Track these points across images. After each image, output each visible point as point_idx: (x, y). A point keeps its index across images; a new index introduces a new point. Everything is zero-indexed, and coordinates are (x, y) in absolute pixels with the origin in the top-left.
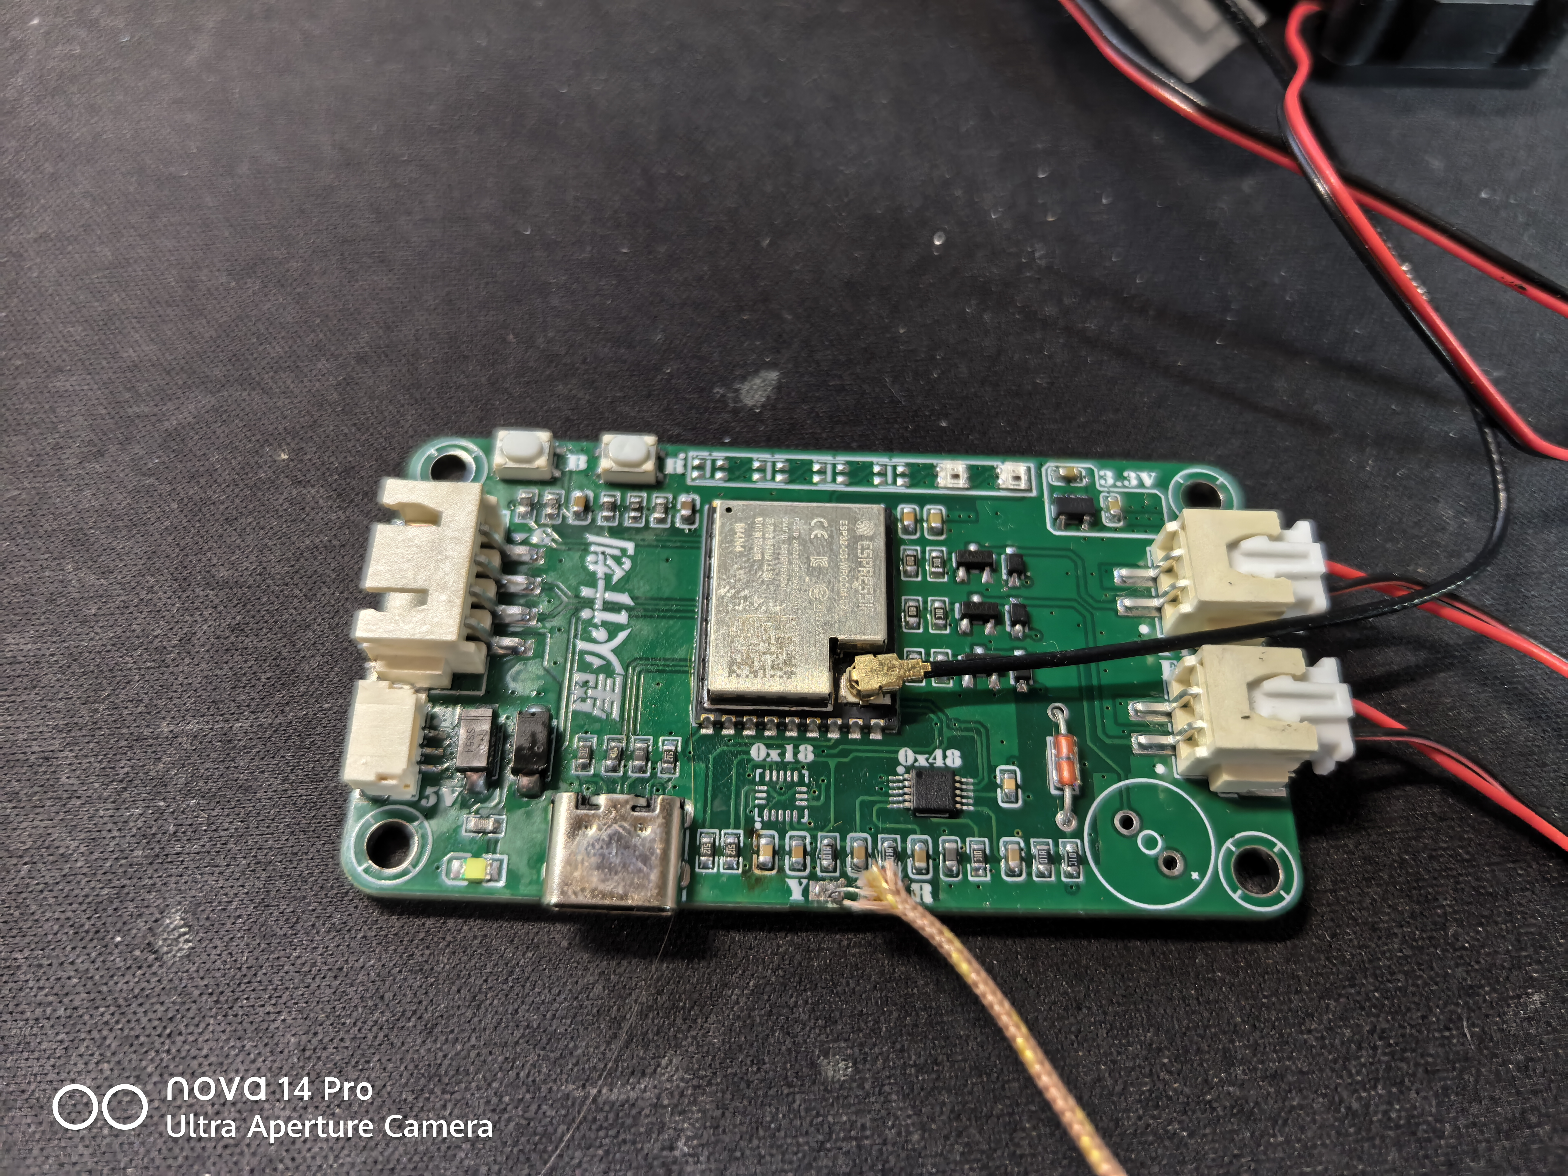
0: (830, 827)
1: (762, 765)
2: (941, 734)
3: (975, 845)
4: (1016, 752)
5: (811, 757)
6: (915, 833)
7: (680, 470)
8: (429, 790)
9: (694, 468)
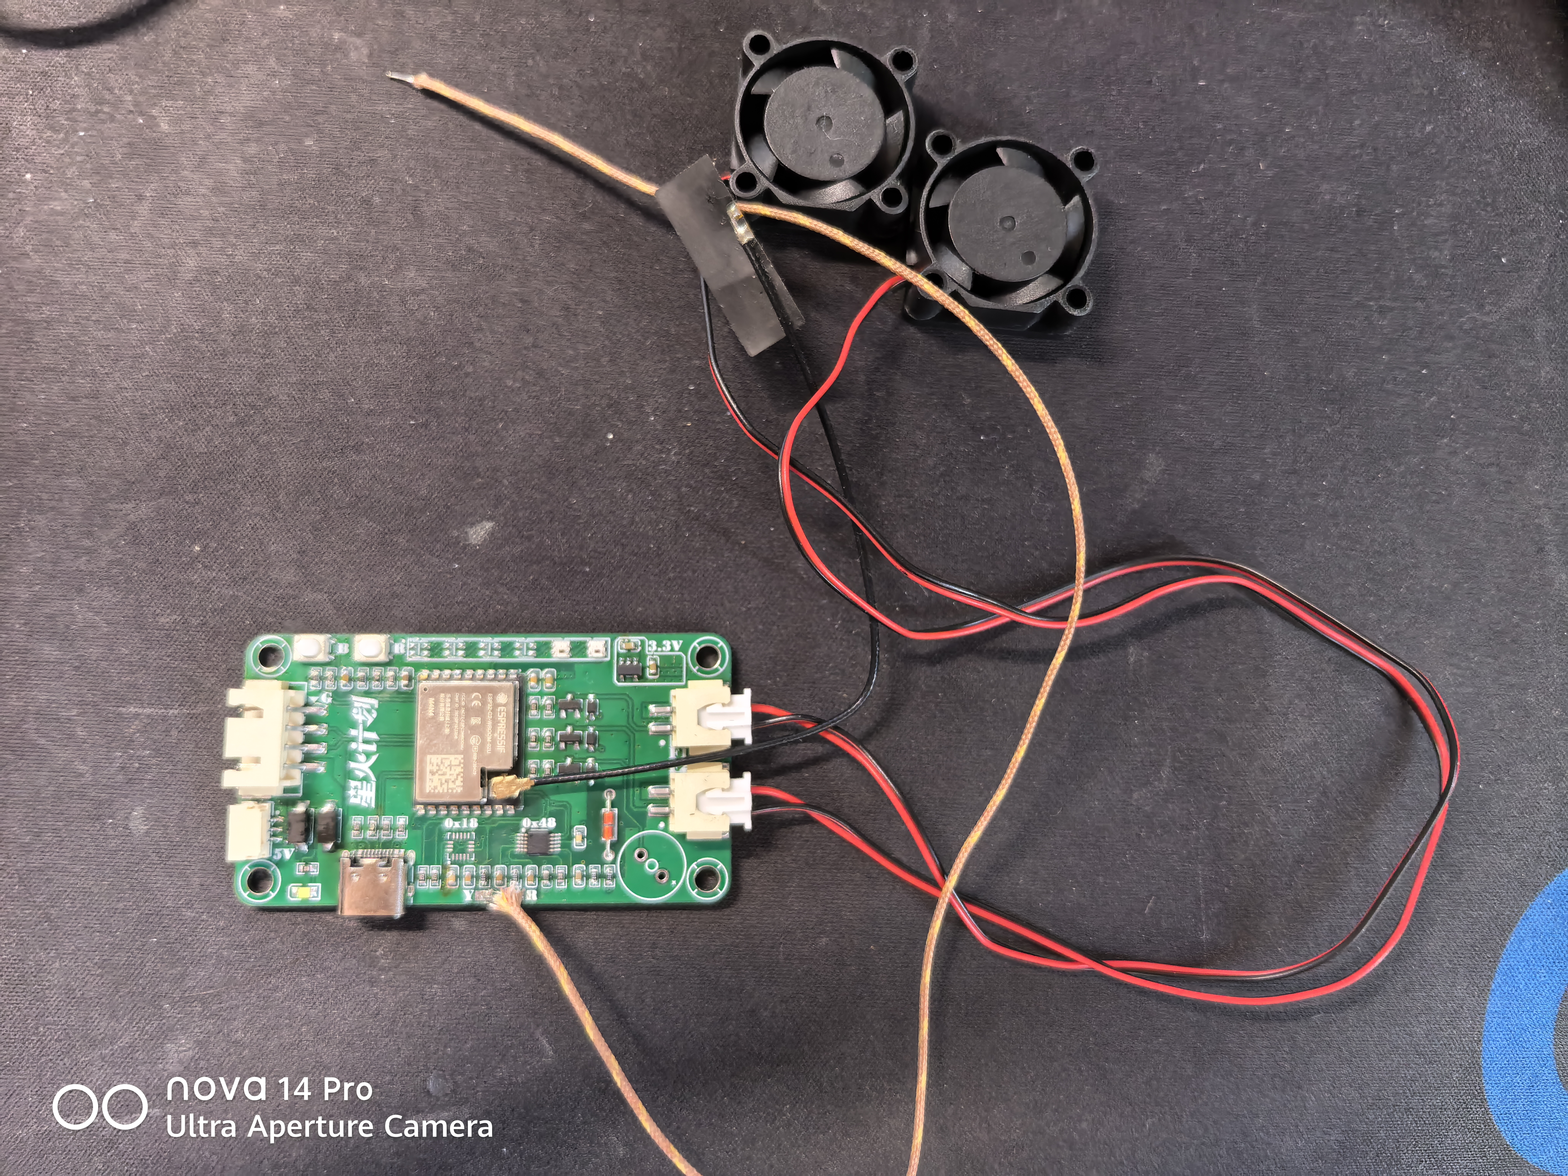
0: (487, 861)
1: (451, 831)
2: (546, 809)
3: (561, 870)
4: (585, 818)
5: (476, 825)
6: (530, 864)
7: (403, 651)
8: (277, 850)
9: (410, 649)
